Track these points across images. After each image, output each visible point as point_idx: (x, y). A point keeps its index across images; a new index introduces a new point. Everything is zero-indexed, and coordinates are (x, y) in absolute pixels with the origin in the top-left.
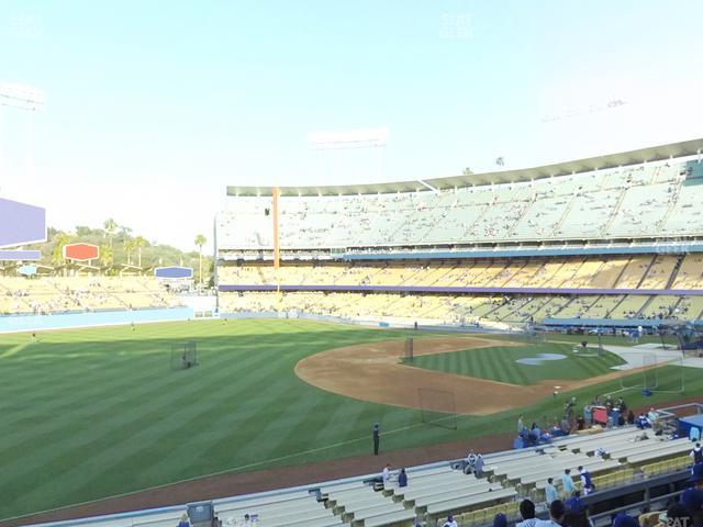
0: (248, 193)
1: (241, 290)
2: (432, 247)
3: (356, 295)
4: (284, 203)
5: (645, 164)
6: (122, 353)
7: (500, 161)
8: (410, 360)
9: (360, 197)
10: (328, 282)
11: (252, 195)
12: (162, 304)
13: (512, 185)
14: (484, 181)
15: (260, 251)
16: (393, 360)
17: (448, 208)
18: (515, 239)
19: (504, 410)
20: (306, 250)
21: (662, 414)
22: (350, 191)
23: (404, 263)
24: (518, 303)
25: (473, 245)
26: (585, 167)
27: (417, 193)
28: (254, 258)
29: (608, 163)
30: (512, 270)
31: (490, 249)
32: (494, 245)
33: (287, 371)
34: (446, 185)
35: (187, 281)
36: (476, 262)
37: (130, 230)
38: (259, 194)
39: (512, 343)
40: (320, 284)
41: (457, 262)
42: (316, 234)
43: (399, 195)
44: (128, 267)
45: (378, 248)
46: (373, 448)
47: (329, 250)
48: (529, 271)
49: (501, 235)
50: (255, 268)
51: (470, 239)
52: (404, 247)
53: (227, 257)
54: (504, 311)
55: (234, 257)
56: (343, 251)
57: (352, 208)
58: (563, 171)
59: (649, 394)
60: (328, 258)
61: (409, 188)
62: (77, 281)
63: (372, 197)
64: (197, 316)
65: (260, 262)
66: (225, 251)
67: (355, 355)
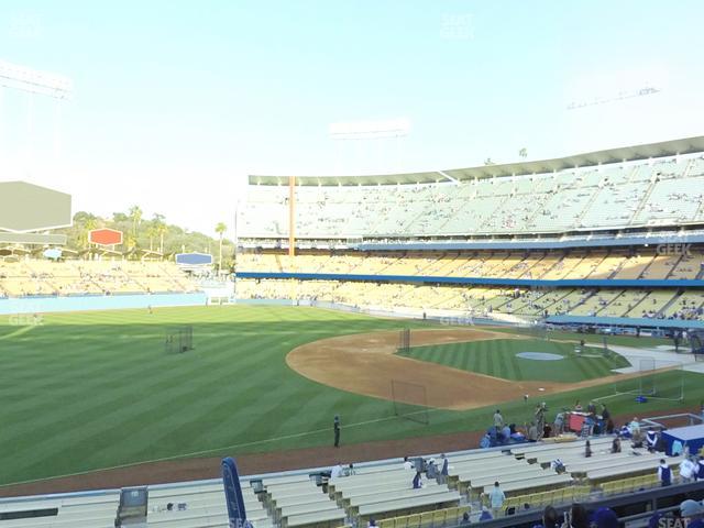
0: (270, 182)
1: (259, 277)
2: (448, 238)
3: (372, 284)
4: (303, 192)
5: (678, 157)
6: (125, 336)
7: (523, 152)
8: (406, 351)
9: (379, 187)
10: (343, 271)
11: (273, 184)
12: (180, 289)
13: (534, 176)
14: (504, 172)
15: (278, 239)
16: (389, 350)
17: (467, 199)
18: (533, 231)
19: (485, 405)
20: (323, 240)
21: (647, 424)
22: (370, 182)
23: (421, 253)
24: (533, 295)
25: (490, 237)
26: (612, 158)
27: (437, 184)
28: (273, 246)
29: (638, 154)
30: (530, 262)
31: (507, 241)
32: (512, 237)
33: (279, 358)
34: (467, 176)
35: (208, 268)
36: (493, 253)
37: (163, 217)
38: (280, 183)
39: (519, 337)
40: (336, 273)
41: (474, 254)
42: (335, 224)
43: (418, 186)
44: (149, 252)
45: (394, 239)
46: (333, 441)
47: (345, 240)
48: (547, 263)
49: (518, 227)
50: (273, 256)
51: (486, 231)
52: (420, 238)
53: (246, 245)
54: (517, 303)
55: (253, 245)
56: (360, 240)
57: (371, 198)
58: (588, 161)
59: (644, 401)
60: (344, 247)
61: (429, 179)
62: (99, 265)
63: (392, 187)
64: (213, 301)
65: (278, 251)
66: (246, 239)
67: (353, 344)
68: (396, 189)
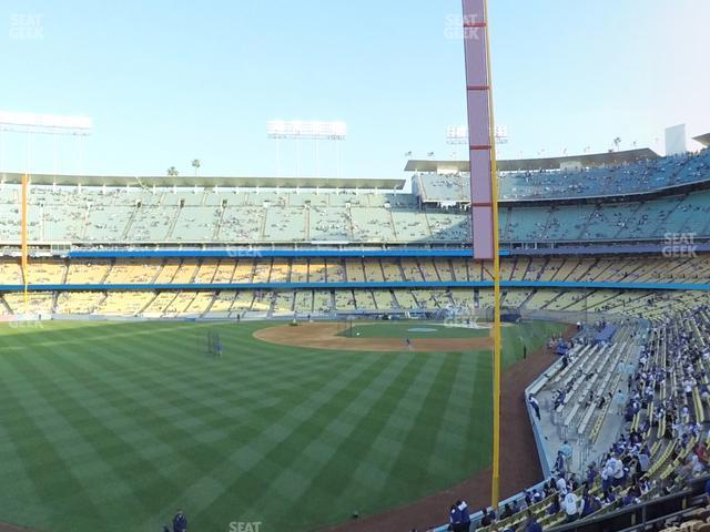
3: (97, 294)
10: (56, 280)
18: (267, 240)
23: (134, 259)
27: (128, 189)
40: (46, 283)
43: (105, 189)
47: (49, 246)
56: (68, 247)
60: (48, 254)
61: (118, 183)
68: (76, 191)
